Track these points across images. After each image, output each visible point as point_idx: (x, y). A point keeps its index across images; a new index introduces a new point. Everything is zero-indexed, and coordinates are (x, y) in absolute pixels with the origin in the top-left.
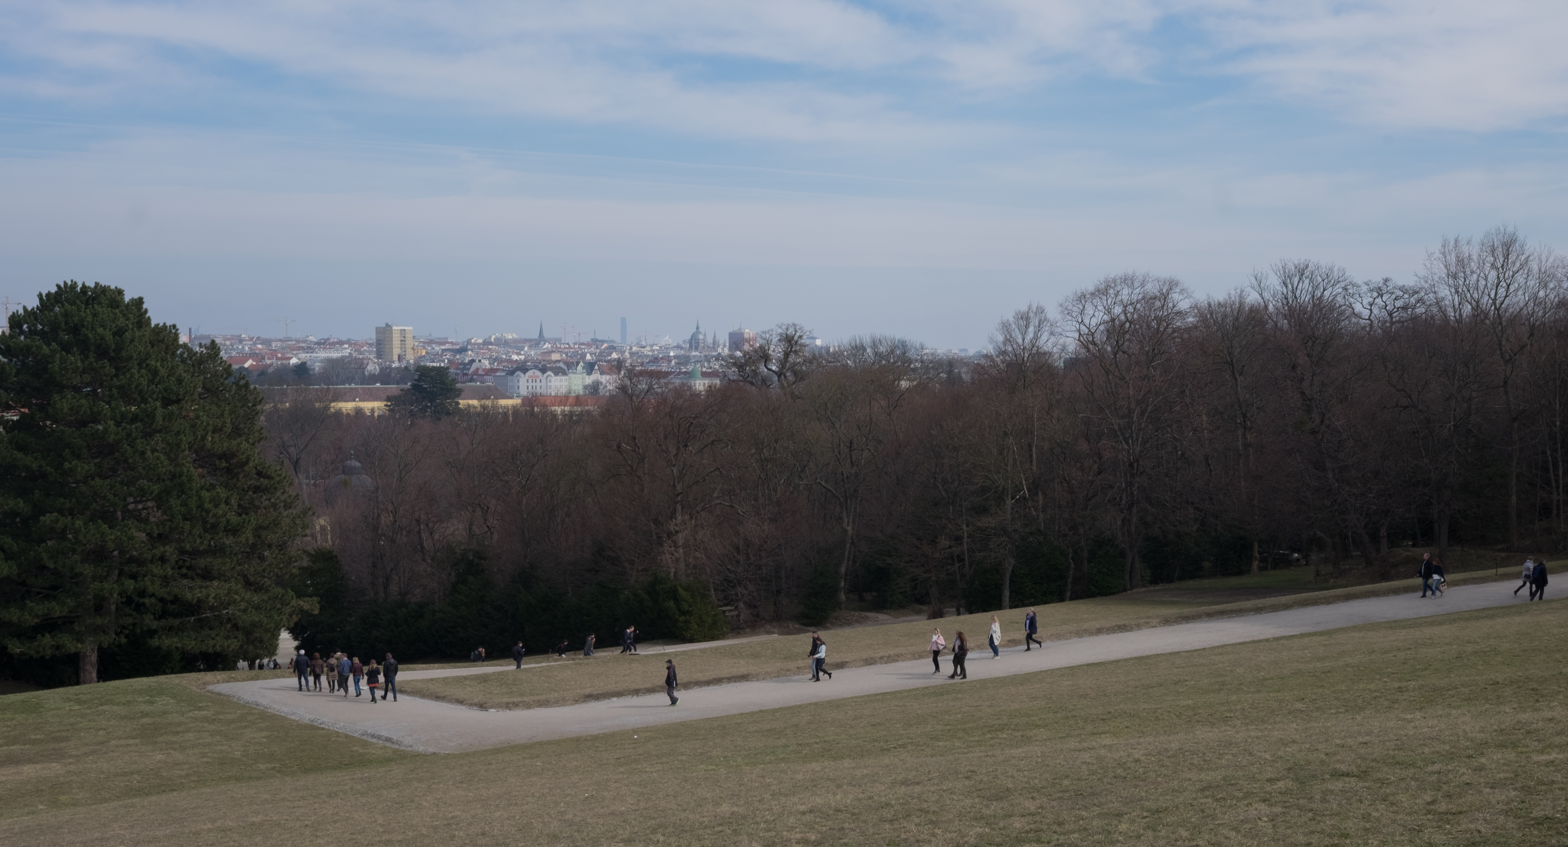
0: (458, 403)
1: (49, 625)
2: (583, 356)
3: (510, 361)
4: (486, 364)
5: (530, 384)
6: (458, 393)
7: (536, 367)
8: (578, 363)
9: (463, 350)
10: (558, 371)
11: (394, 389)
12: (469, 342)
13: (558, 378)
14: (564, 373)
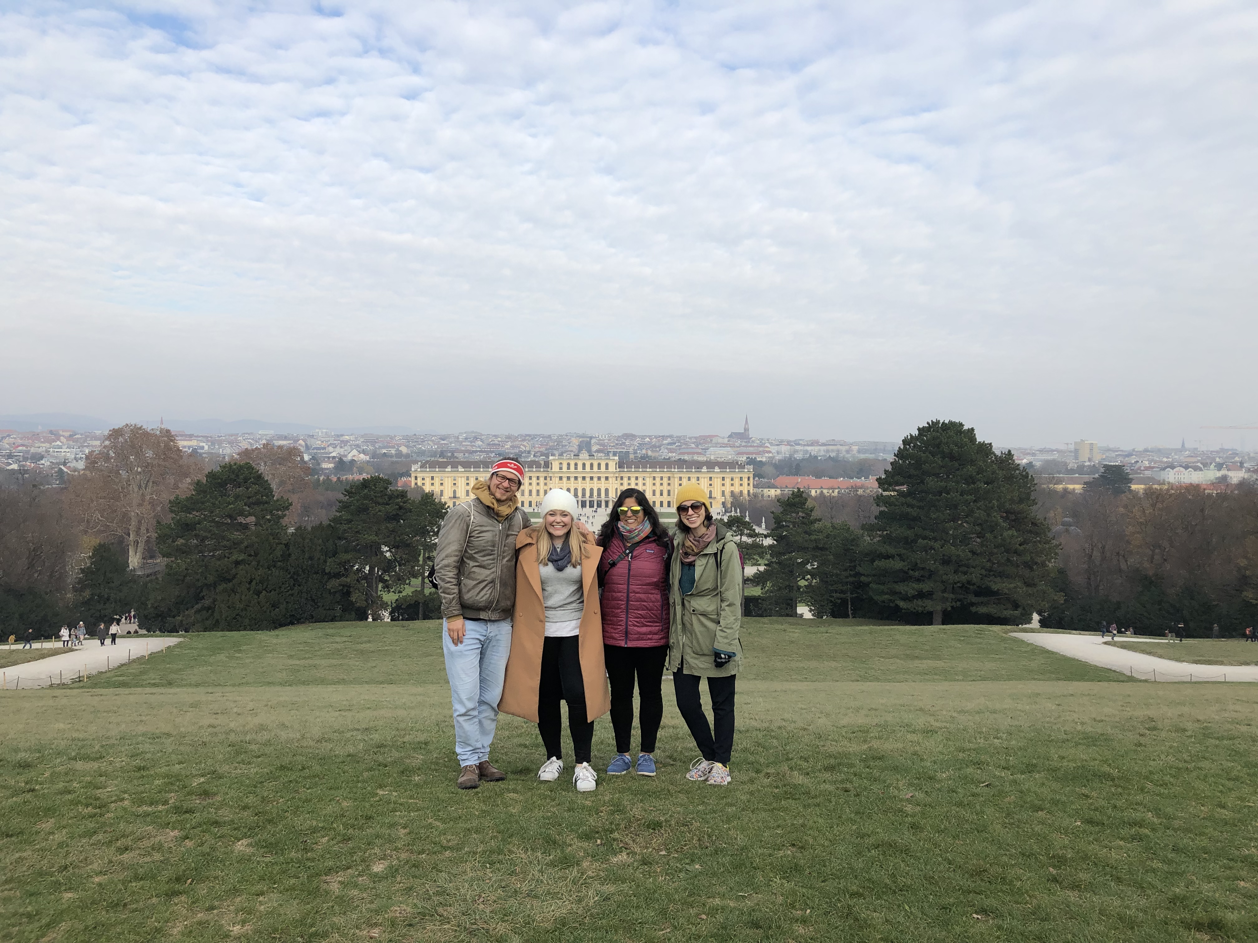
0: (1130, 487)
2: (1214, 459)
3: (1161, 462)
4: (1146, 463)
5: (1177, 476)
6: (1130, 481)
7: (1181, 466)
8: (1211, 464)
9: (1129, 455)
10: (1196, 469)
11: (1087, 478)
12: (1134, 450)
13: (1197, 472)
14: (1201, 470)
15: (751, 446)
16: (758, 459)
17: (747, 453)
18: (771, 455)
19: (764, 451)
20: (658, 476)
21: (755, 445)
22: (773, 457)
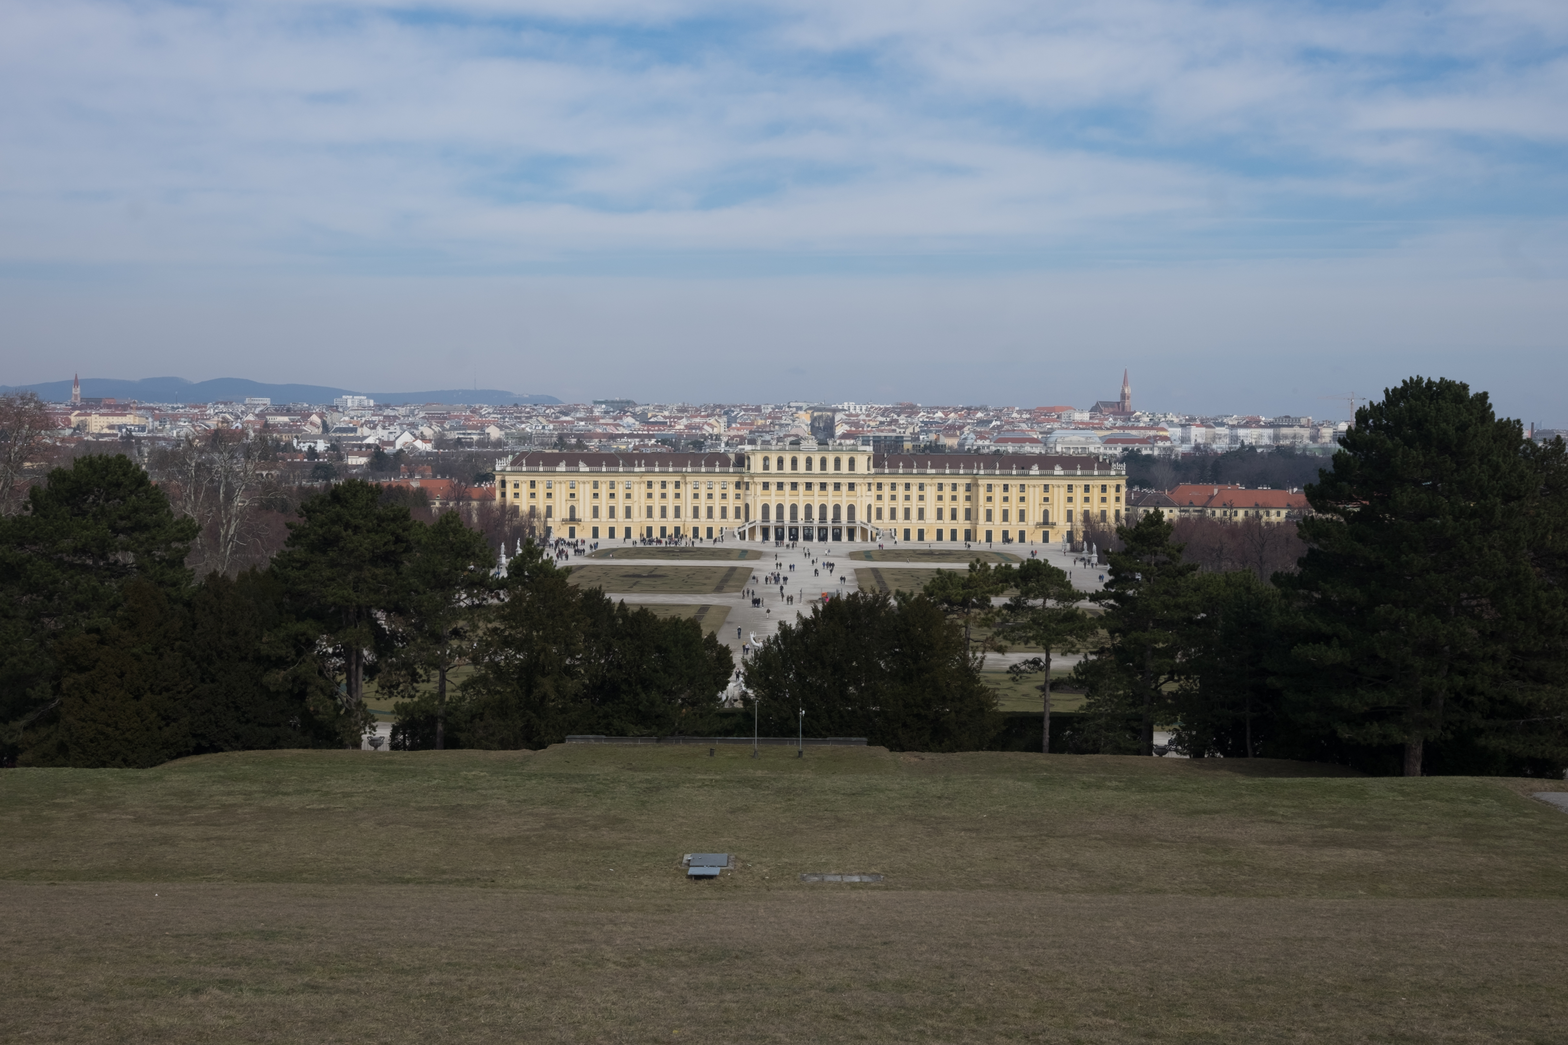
1: (1378, 714)
15: (1133, 428)
16: (1144, 452)
17: (1123, 441)
18: (1168, 444)
19: (1155, 437)
20: (947, 482)
21: (1141, 425)
22: (1171, 449)
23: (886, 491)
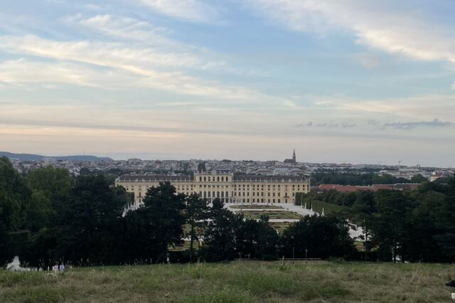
20: (256, 184)
23: (238, 188)
